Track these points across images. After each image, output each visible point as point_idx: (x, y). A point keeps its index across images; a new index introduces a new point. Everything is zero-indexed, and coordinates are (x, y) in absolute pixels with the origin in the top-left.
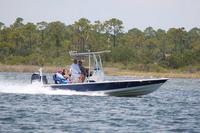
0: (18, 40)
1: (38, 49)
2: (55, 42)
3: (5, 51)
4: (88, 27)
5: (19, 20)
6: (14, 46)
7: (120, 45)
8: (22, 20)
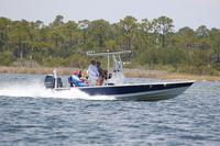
0: (57, 39)
1: (80, 50)
2: (98, 43)
3: (44, 51)
4: (135, 26)
5: (59, 18)
6: (53, 46)
7: (170, 45)
8: (62, 17)
